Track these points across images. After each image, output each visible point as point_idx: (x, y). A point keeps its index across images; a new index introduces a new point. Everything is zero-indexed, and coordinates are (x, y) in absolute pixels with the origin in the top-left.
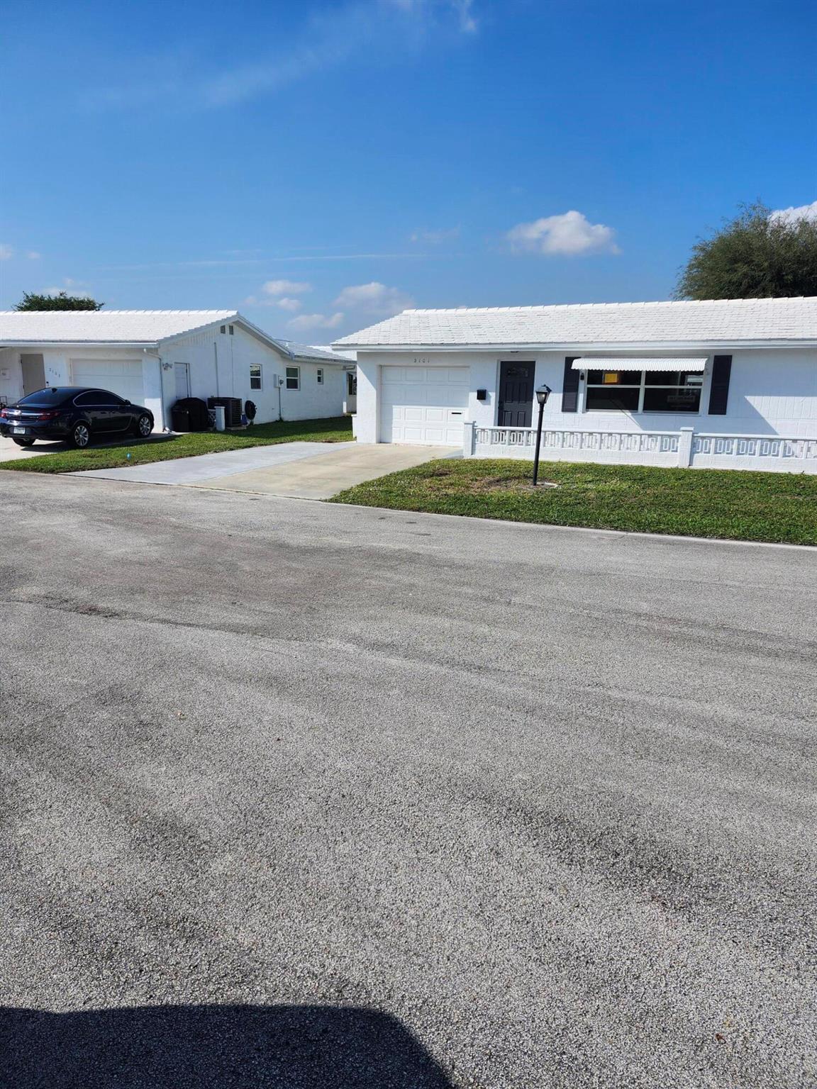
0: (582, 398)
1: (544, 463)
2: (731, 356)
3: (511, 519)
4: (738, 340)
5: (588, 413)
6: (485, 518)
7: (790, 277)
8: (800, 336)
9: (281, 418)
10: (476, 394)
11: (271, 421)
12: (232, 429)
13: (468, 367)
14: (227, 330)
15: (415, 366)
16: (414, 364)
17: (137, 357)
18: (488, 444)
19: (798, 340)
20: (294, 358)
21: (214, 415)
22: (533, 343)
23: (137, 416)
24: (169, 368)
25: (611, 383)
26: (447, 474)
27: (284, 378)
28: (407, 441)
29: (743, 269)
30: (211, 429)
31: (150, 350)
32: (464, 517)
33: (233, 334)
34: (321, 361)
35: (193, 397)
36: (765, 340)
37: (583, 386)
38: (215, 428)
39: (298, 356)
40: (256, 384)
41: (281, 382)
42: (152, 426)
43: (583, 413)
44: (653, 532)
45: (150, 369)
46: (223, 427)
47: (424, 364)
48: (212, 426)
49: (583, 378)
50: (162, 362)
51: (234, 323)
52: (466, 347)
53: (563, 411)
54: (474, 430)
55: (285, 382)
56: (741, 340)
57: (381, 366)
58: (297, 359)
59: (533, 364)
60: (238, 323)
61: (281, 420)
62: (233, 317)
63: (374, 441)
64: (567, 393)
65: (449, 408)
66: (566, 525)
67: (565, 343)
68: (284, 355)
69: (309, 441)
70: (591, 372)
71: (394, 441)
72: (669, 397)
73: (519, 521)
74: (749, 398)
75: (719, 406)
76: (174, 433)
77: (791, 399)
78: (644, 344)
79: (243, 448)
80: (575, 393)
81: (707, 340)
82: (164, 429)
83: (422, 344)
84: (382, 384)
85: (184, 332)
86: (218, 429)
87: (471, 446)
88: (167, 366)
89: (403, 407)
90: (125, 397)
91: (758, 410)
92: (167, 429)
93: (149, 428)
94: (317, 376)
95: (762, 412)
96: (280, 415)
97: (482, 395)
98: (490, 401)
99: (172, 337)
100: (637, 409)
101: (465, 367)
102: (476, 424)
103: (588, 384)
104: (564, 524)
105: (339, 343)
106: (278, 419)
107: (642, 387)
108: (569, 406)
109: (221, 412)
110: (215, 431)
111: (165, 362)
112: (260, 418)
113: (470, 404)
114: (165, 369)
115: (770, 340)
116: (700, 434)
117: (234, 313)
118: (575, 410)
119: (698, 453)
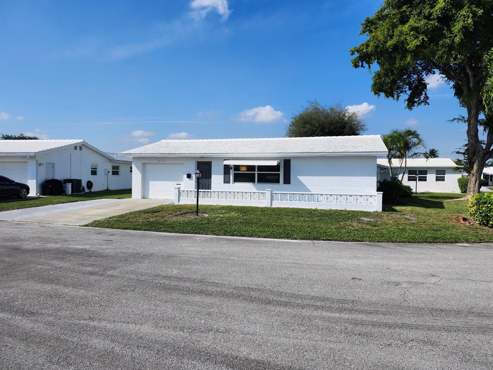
0: (232, 177)
1: (200, 205)
2: (290, 160)
3: (168, 232)
4: (291, 153)
5: (235, 184)
6: (156, 231)
7: (327, 130)
8: (315, 151)
9: (108, 189)
10: (186, 176)
11: (102, 190)
12: (75, 194)
13: (183, 164)
14: (78, 148)
15: (159, 163)
16: (159, 162)
17: (25, 160)
18: (186, 197)
19: (314, 153)
20: (115, 161)
21: (66, 187)
22: (208, 153)
23: (19, 188)
24: (42, 165)
25: (243, 170)
26: (160, 211)
27: (111, 170)
28: (156, 197)
29: (308, 126)
30: (64, 194)
31: (31, 157)
32: (146, 231)
33: (81, 150)
34: (123, 162)
35: (55, 179)
36: (301, 153)
37: (232, 172)
38: (66, 193)
39: (118, 161)
40: (94, 172)
41: (109, 172)
42: (28, 193)
43: (233, 184)
44: (230, 235)
45: (32, 166)
46: (70, 192)
47: (163, 162)
48: (64, 193)
49: (231, 169)
50: (38, 162)
51: (82, 145)
52: (180, 155)
53: (224, 183)
54: (179, 191)
55: (111, 173)
56: (292, 153)
57: (144, 163)
58: (116, 162)
59: (210, 163)
60: (83, 145)
61: (108, 190)
62: (81, 142)
63: (140, 198)
64: (225, 175)
65: (175, 182)
66: (192, 234)
67: (222, 153)
68: (110, 160)
69: (110, 198)
70: (235, 166)
71: (150, 197)
72: (267, 177)
73: (171, 232)
74: (299, 177)
75: (287, 181)
76: (41, 196)
77: (316, 178)
78: (254, 154)
79: (71, 202)
80: (228, 175)
81: (279, 153)
82: (37, 194)
83: (160, 154)
84: (144, 171)
85: (51, 149)
86: (67, 194)
87: (178, 198)
88: (40, 165)
89: (154, 182)
90: (12, 179)
91: (303, 182)
92: (38, 194)
93: (26, 194)
94: (130, 169)
95: (305, 183)
96: (108, 187)
97: (189, 176)
98: (193, 179)
99: (44, 151)
100: (255, 182)
101: (181, 164)
102: (180, 189)
103: (234, 171)
104: (192, 233)
105: (122, 153)
106: (106, 188)
107: (256, 173)
108: (227, 181)
109: (69, 186)
110: (66, 195)
111: (39, 162)
112: (95, 189)
113: (184, 180)
114: (39, 166)
115: (303, 153)
116: (274, 192)
117: (82, 141)
118: (229, 182)
119: (274, 200)
